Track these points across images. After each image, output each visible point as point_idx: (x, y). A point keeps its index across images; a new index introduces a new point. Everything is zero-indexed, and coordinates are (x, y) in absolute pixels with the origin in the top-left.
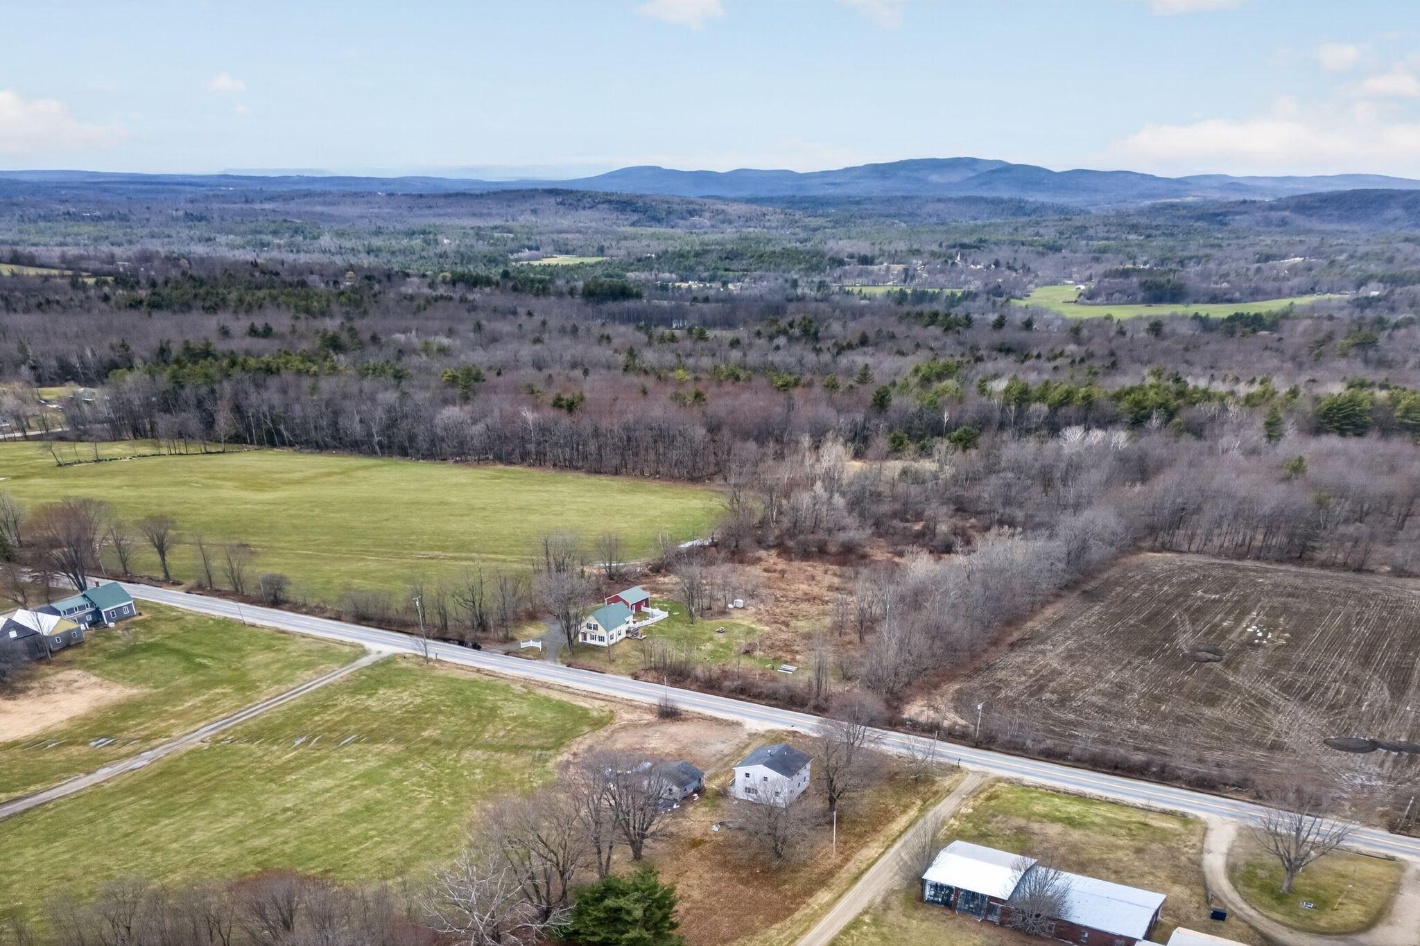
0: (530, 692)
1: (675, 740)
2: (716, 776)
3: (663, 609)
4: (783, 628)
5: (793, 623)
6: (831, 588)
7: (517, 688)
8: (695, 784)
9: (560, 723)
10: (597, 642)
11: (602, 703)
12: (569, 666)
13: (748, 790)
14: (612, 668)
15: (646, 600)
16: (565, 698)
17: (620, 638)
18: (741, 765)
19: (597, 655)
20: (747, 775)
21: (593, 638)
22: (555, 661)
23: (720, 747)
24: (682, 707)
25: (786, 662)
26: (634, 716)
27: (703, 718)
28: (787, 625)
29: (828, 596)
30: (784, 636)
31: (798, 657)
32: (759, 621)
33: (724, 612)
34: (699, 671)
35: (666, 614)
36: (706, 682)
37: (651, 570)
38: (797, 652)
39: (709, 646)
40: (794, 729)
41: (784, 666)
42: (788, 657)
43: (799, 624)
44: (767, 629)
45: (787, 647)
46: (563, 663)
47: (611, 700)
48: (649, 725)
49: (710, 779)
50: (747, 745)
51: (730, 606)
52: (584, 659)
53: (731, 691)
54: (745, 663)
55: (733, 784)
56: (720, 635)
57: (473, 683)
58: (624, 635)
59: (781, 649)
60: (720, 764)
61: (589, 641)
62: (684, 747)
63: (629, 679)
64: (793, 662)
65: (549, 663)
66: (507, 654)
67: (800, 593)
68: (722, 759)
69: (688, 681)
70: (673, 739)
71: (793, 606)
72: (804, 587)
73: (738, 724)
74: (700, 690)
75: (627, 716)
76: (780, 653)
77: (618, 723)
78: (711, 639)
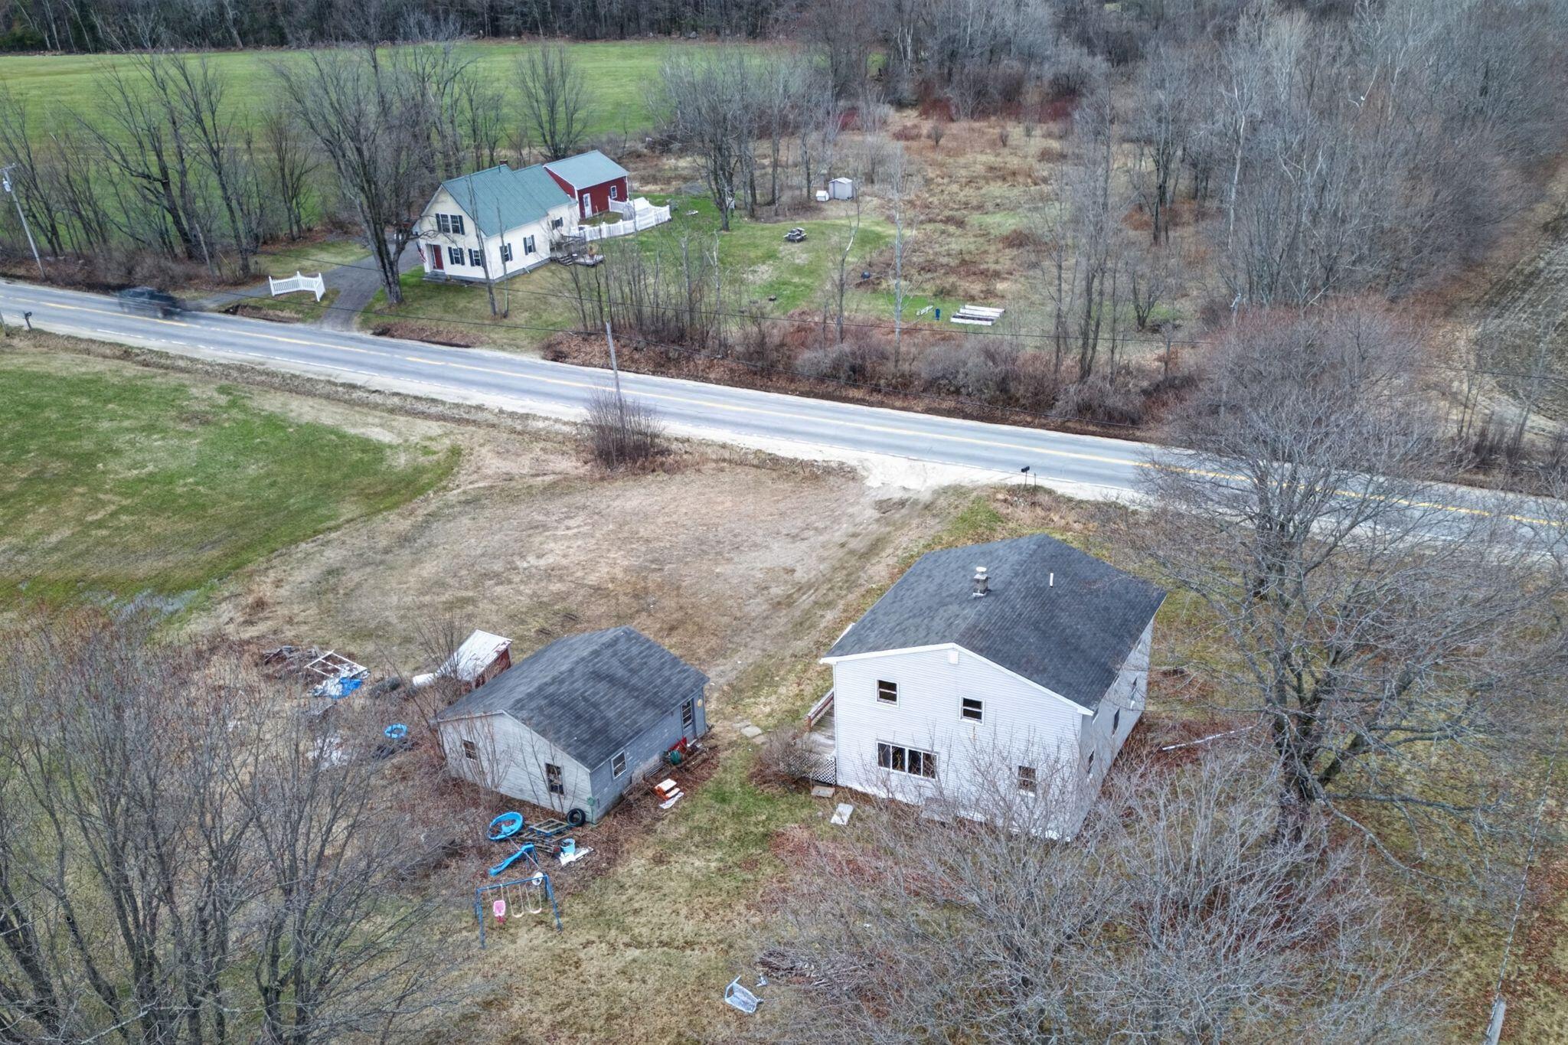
0: (233, 404)
1: (634, 537)
2: (762, 679)
3: (657, 202)
4: (952, 229)
5: (974, 218)
6: (1045, 156)
7: (204, 394)
8: (671, 730)
9: (271, 494)
10: (467, 271)
11: (434, 428)
12: (384, 332)
13: (892, 756)
14: (498, 335)
15: (620, 182)
16: (328, 416)
17: (532, 260)
18: (858, 643)
19: (462, 303)
20: (887, 691)
21: (457, 258)
22: (347, 322)
23: (780, 554)
24: (672, 428)
25: (972, 299)
26: (521, 466)
27: (733, 460)
28: (960, 224)
29: (1043, 170)
30: (955, 246)
31: (1001, 286)
32: (890, 219)
33: (806, 206)
34: (733, 331)
35: (664, 213)
36: (749, 356)
37: (652, 146)
38: (997, 275)
39: (765, 273)
40: (1030, 480)
41: (969, 309)
42: (976, 287)
43: (989, 220)
44: (910, 233)
45: (967, 266)
46: (364, 325)
47: (462, 417)
48: (560, 487)
49: (736, 693)
50: (876, 547)
51: (821, 194)
52: (429, 314)
53: (822, 378)
54: (860, 307)
55: (825, 720)
56: (795, 247)
57: (88, 386)
58: (543, 253)
59: (950, 270)
60: (782, 621)
61: (451, 270)
62: (659, 563)
63: (535, 359)
64: (988, 297)
65: (327, 328)
66: (234, 310)
67: (980, 169)
68: (788, 602)
69: (701, 360)
70: (624, 536)
71: (969, 191)
72: (989, 158)
73: (848, 474)
74: (735, 380)
75: (494, 465)
76: (952, 279)
77: (465, 483)
78: (771, 256)
